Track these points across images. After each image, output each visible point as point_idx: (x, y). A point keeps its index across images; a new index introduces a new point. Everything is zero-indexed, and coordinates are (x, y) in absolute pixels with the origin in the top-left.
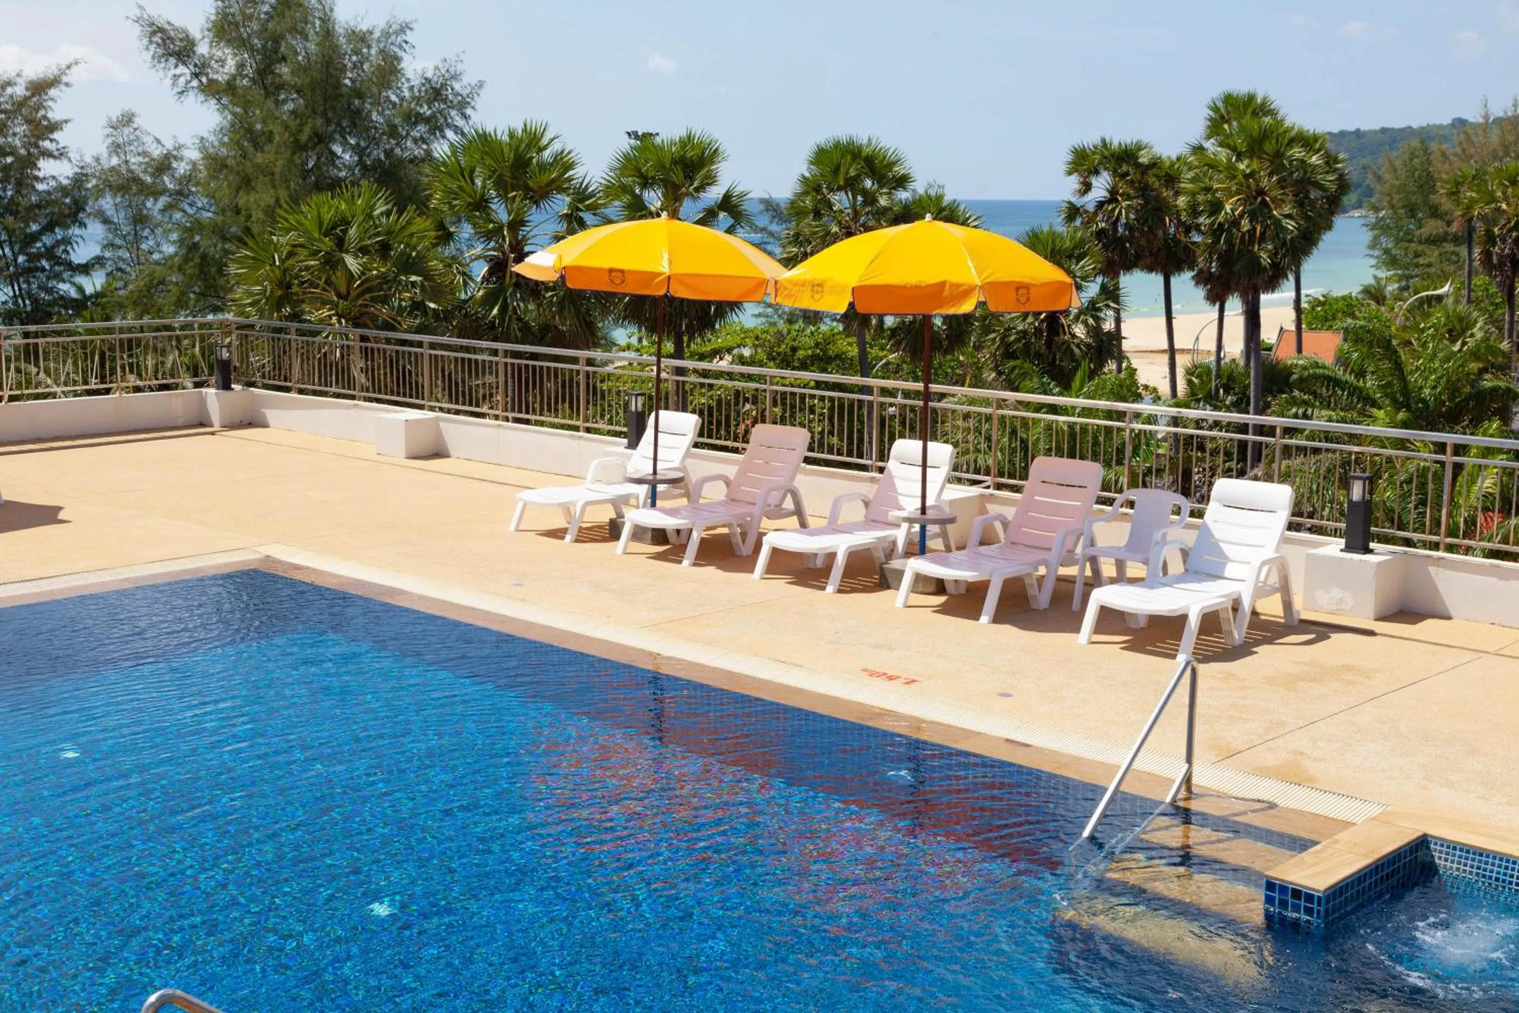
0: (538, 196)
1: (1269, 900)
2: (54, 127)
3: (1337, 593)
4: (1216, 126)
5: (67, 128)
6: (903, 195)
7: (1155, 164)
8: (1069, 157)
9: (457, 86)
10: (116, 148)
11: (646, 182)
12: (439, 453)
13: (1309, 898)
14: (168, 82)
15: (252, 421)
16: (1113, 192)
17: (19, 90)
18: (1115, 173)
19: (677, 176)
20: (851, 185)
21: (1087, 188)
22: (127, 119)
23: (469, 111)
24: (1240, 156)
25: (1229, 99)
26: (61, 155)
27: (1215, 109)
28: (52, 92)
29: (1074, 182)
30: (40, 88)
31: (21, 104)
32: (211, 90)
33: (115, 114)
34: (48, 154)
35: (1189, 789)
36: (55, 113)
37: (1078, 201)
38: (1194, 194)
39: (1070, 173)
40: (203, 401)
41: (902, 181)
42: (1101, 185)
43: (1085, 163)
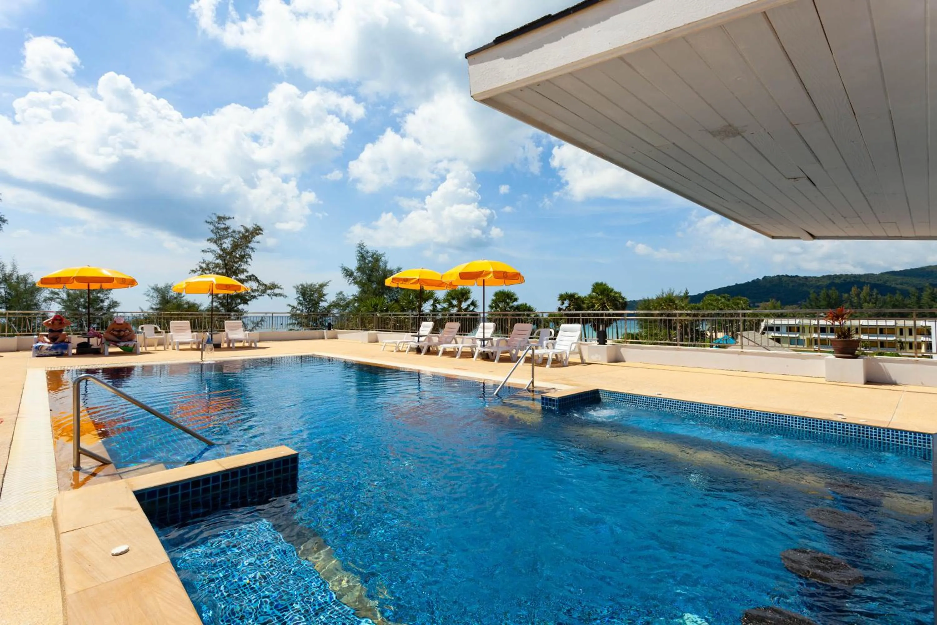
0: (426, 300)
1: (543, 403)
2: (325, 295)
3: (597, 356)
4: (594, 290)
5: (327, 296)
6: (516, 303)
7: (579, 298)
8: (559, 296)
10: (338, 298)
11: (453, 299)
12: (377, 341)
13: (554, 400)
14: (347, 281)
15: (335, 338)
16: (570, 304)
17: (317, 286)
18: (569, 300)
19: (460, 296)
20: (504, 301)
21: (563, 303)
22: (341, 293)
24: (599, 295)
25: (597, 284)
26: (325, 301)
27: (593, 286)
28: (325, 287)
29: (560, 302)
30: (322, 286)
31: (317, 290)
32: (356, 283)
33: (338, 292)
34: (323, 301)
35: (533, 386)
36: (325, 292)
37: (561, 307)
38: (588, 304)
39: (559, 300)
40: (323, 333)
41: (516, 300)
42: (566, 303)
43: (562, 298)
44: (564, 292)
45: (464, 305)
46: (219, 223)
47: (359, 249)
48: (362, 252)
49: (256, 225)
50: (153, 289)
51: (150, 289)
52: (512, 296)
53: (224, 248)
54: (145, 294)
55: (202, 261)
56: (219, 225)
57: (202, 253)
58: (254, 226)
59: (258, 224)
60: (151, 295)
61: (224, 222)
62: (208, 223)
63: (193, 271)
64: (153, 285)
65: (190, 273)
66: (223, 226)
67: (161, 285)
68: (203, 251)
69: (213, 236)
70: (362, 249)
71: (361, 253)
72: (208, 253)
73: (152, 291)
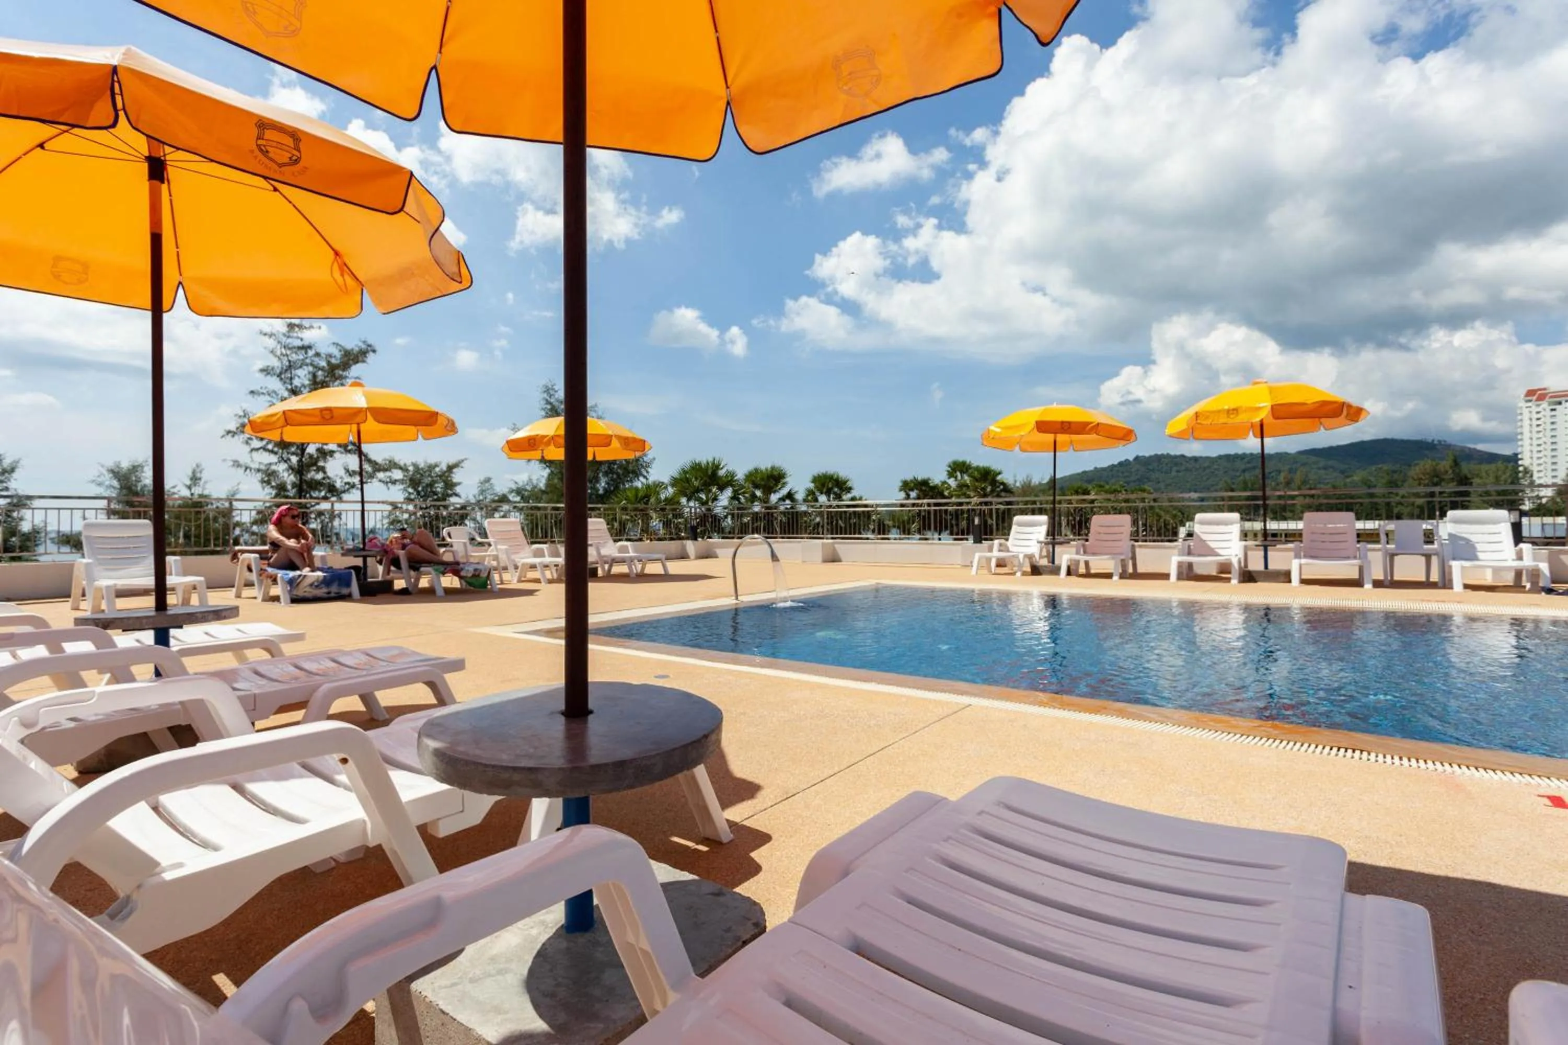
2: (457, 484)
5: (461, 486)
8: (901, 484)
9: (645, 459)
10: (482, 492)
12: (835, 560)
18: (918, 489)
21: (908, 496)
22: (488, 480)
23: (649, 470)
26: (457, 495)
28: (455, 470)
29: (903, 494)
31: (441, 475)
33: (482, 478)
34: (454, 495)
36: (456, 479)
37: (905, 501)
39: (901, 490)
42: (913, 494)
43: (906, 486)
44: (909, 477)
45: (774, 498)
46: (288, 337)
47: (545, 395)
48: (552, 400)
49: (364, 342)
50: (112, 471)
51: (105, 473)
52: (845, 482)
53: (296, 387)
54: (93, 481)
55: (242, 414)
56: (289, 340)
57: (250, 397)
58: (361, 344)
59: (370, 342)
60: (107, 483)
61: (300, 335)
62: (265, 334)
63: (229, 432)
64: (110, 464)
65: (223, 436)
66: (298, 343)
67: (125, 465)
68: (252, 392)
69: (275, 363)
70: (551, 396)
71: (550, 403)
72: (262, 396)
73: (108, 476)
